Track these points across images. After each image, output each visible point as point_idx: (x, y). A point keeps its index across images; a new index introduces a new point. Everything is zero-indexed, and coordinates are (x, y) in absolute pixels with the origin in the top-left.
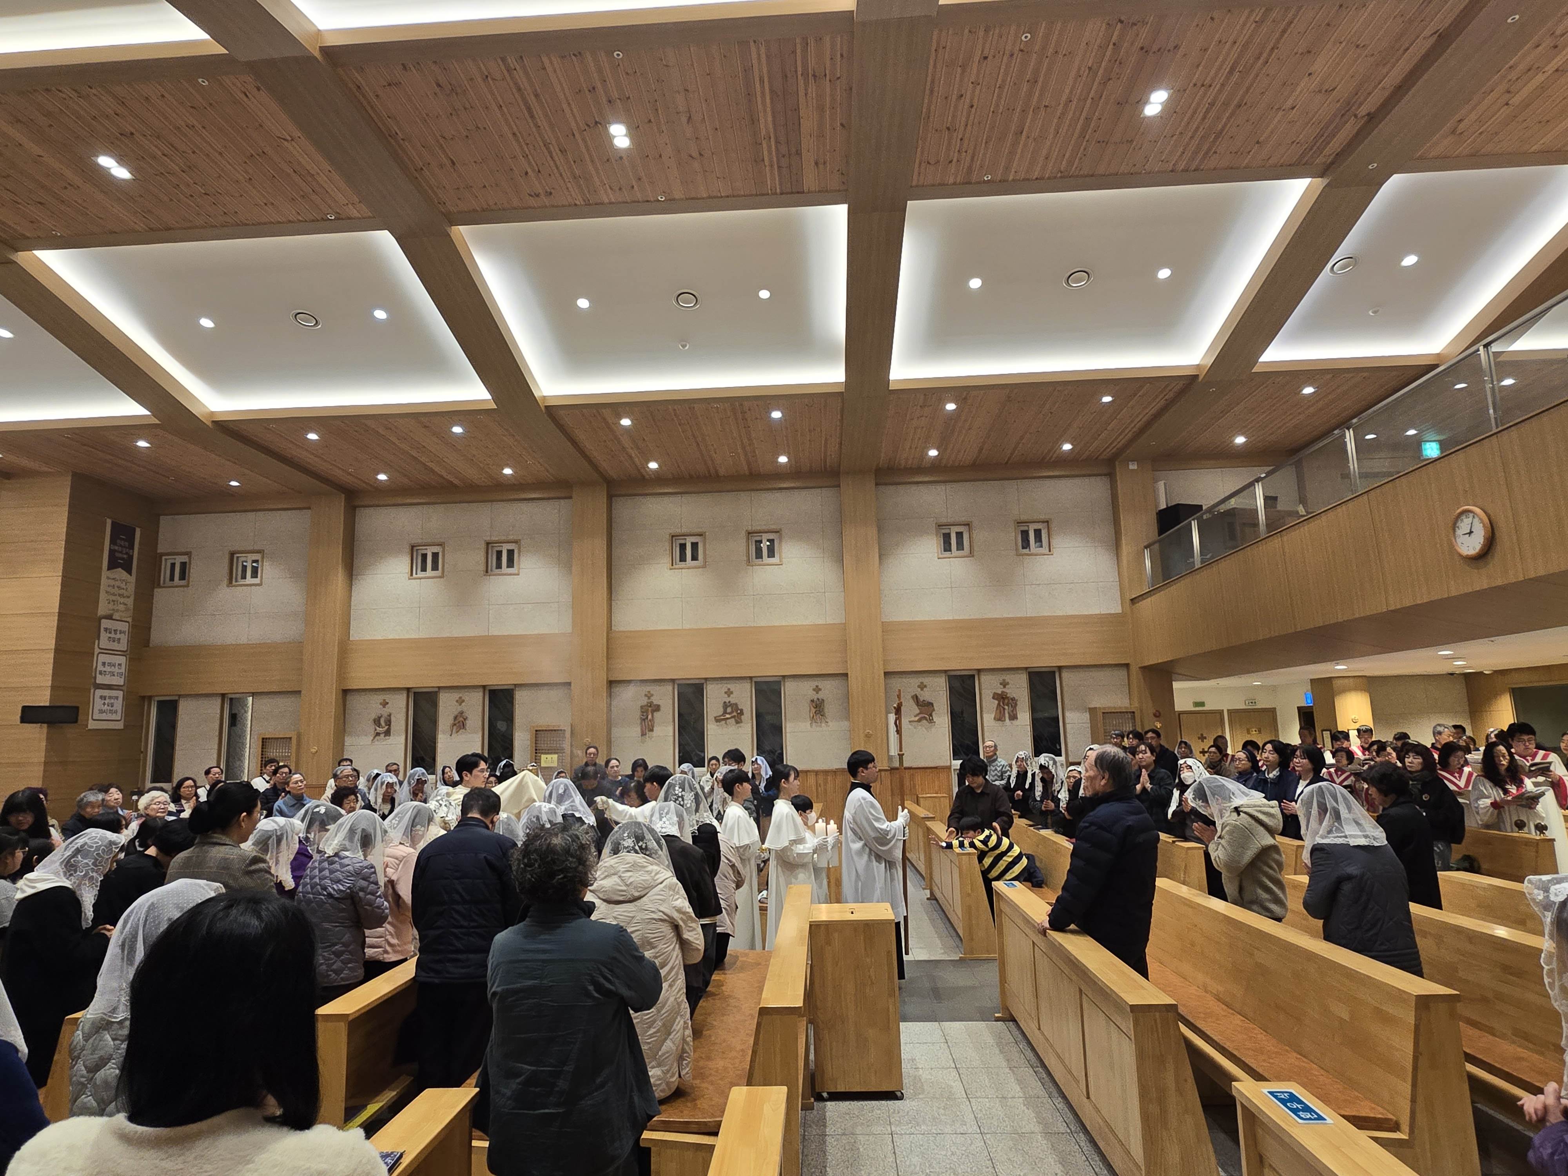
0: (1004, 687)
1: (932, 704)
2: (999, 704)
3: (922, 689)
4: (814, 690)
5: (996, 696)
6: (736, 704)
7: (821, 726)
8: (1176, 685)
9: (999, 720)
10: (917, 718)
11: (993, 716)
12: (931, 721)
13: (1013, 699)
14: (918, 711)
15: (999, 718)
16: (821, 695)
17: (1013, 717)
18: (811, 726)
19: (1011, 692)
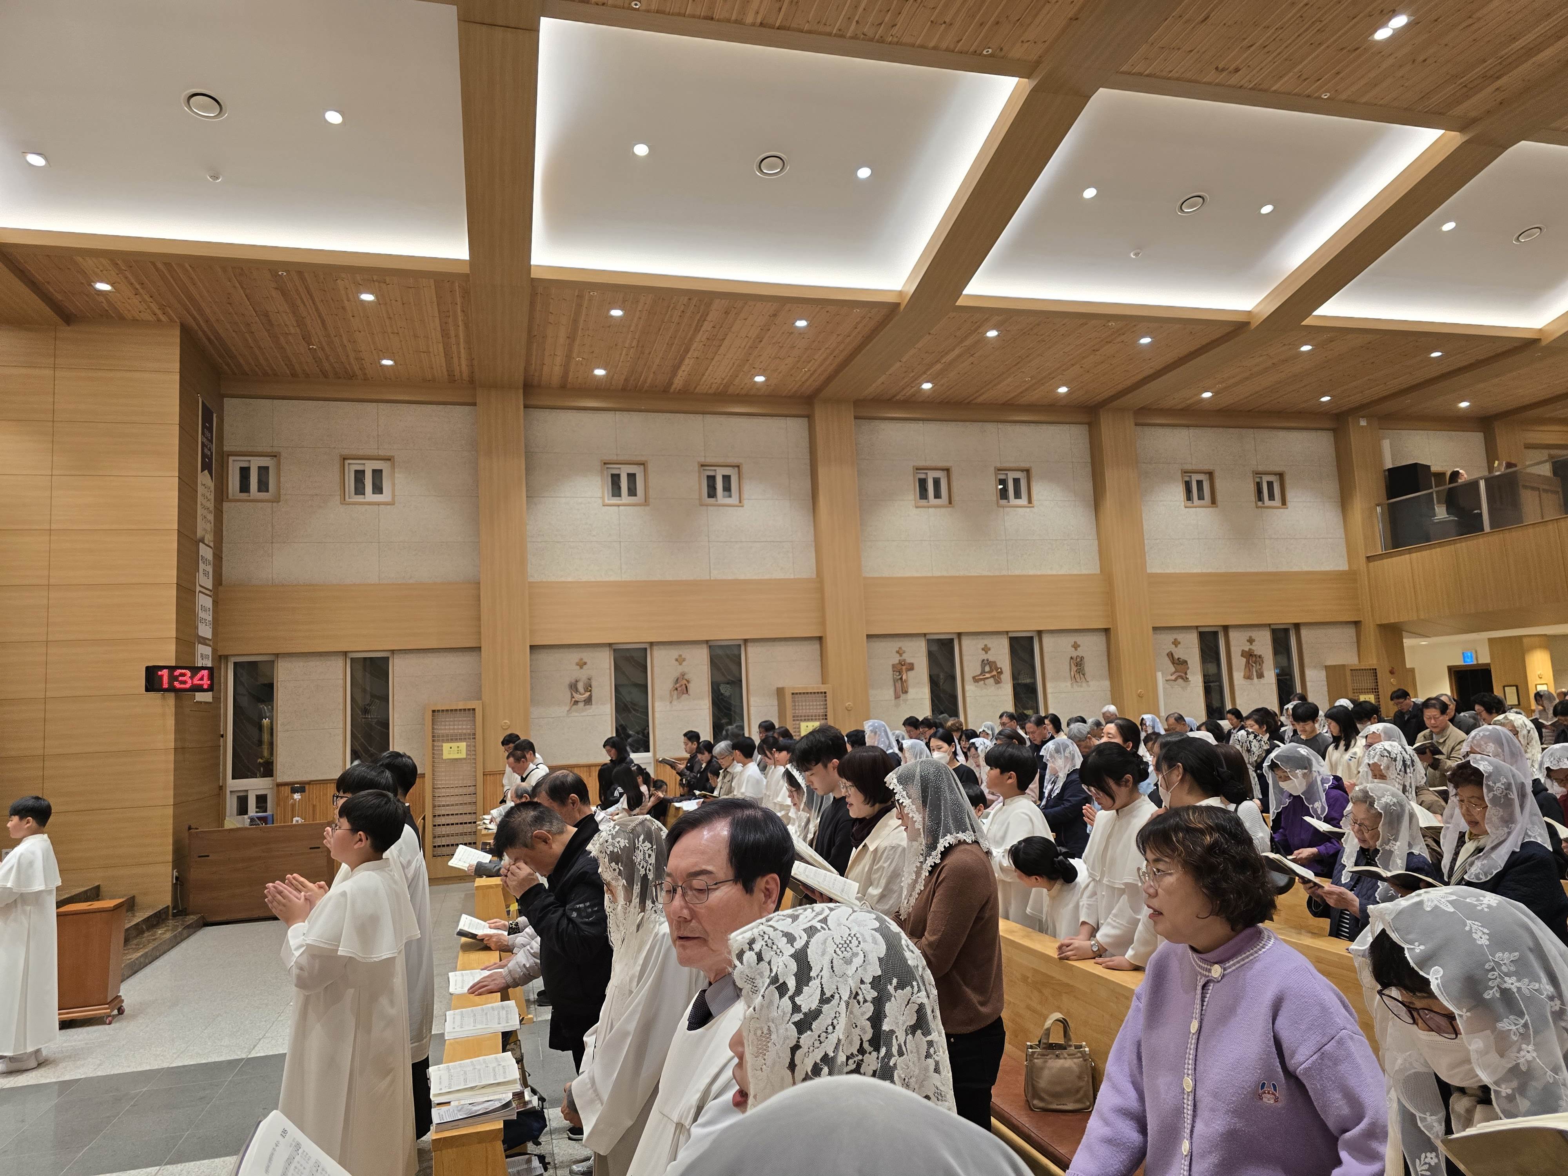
0: (1251, 644)
1: (1186, 662)
4: (1073, 646)
5: (1244, 654)
6: (995, 662)
7: (1081, 686)
10: (1173, 677)
11: (1242, 674)
12: (1186, 680)
13: (1260, 657)
14: (1173, 670)
15: (1248, 677)
16: (1080, 652)
17: (1260, 676)
18: (1073, 685)
19: (1257, 649)
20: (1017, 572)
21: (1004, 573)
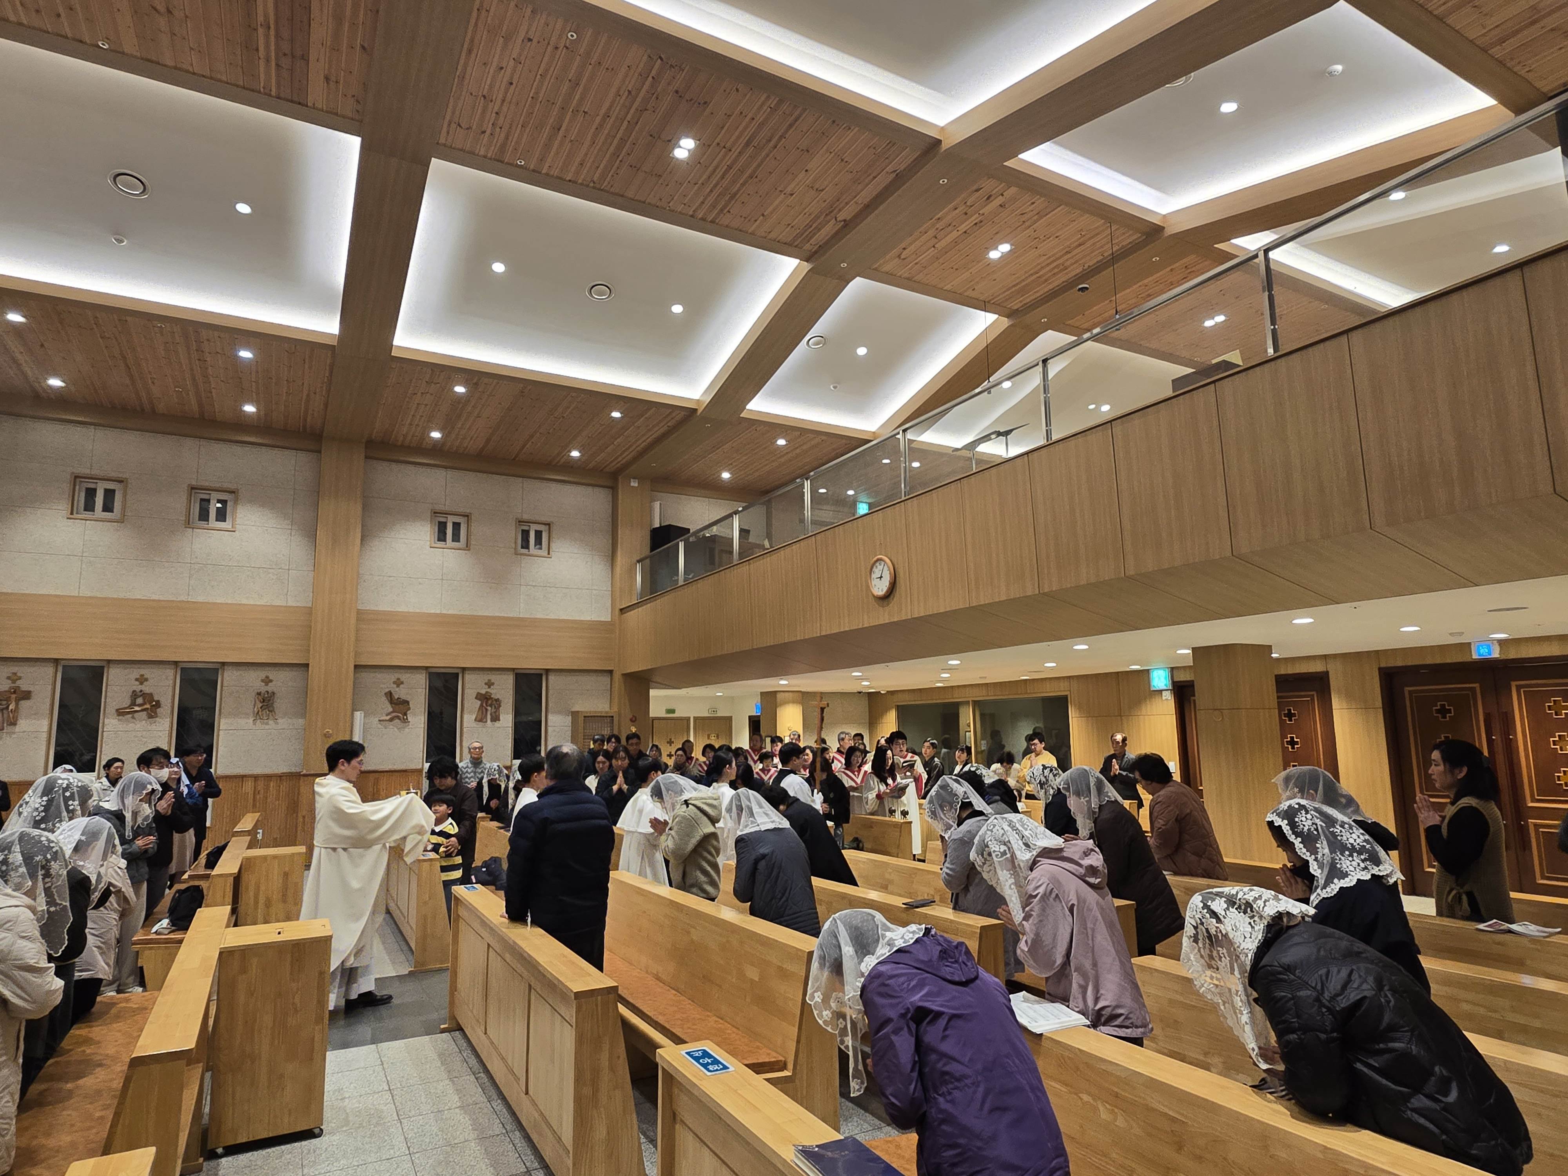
0: (489, 687)
1: (408, 702)
2: (481, 705)
3: (398, 686)
4: (262, 681)
5: (479, 696)
6: (151, 695)
7: (267, 724)
8: (652, 692)
9: (481, 721)
10: (388, 718)
11: (474, 717)
12: (405, 721)
13: (497, 700)
14: (391, 710)
15: (481, 719)
16: (271, 688)
17: (495, 718)
18: (254, 724)
19: (495, 693)
20: (200, 599)
21: (183, 598)
